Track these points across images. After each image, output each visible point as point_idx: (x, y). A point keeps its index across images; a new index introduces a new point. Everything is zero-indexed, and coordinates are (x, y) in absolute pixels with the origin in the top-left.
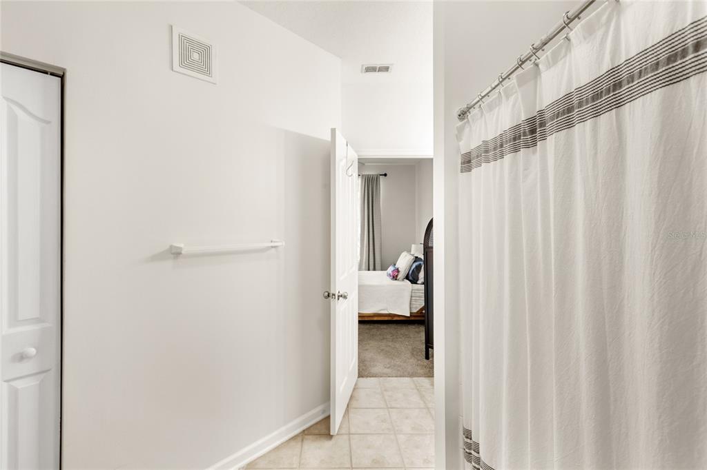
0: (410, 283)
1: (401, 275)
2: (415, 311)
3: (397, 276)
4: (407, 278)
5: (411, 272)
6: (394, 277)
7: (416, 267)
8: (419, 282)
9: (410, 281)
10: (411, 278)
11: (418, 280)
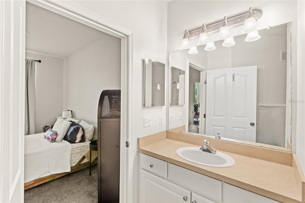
0: (69, 143)
1: (60, 137)
2: (74, 165)
3: (56, 138)
4: (65, 138)
5: (69, 133)
6: (52, 140)
7: (74, 129)
8: (77, 141)
9: (69, 141)
10: (69, 139)
11: (76, 139)
